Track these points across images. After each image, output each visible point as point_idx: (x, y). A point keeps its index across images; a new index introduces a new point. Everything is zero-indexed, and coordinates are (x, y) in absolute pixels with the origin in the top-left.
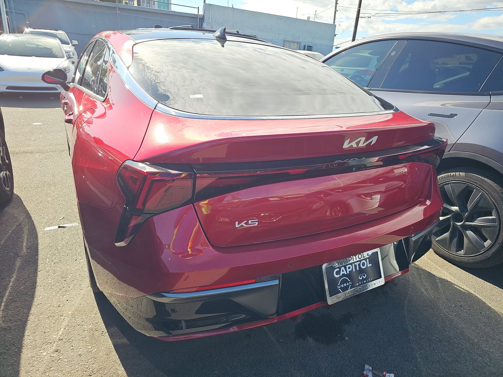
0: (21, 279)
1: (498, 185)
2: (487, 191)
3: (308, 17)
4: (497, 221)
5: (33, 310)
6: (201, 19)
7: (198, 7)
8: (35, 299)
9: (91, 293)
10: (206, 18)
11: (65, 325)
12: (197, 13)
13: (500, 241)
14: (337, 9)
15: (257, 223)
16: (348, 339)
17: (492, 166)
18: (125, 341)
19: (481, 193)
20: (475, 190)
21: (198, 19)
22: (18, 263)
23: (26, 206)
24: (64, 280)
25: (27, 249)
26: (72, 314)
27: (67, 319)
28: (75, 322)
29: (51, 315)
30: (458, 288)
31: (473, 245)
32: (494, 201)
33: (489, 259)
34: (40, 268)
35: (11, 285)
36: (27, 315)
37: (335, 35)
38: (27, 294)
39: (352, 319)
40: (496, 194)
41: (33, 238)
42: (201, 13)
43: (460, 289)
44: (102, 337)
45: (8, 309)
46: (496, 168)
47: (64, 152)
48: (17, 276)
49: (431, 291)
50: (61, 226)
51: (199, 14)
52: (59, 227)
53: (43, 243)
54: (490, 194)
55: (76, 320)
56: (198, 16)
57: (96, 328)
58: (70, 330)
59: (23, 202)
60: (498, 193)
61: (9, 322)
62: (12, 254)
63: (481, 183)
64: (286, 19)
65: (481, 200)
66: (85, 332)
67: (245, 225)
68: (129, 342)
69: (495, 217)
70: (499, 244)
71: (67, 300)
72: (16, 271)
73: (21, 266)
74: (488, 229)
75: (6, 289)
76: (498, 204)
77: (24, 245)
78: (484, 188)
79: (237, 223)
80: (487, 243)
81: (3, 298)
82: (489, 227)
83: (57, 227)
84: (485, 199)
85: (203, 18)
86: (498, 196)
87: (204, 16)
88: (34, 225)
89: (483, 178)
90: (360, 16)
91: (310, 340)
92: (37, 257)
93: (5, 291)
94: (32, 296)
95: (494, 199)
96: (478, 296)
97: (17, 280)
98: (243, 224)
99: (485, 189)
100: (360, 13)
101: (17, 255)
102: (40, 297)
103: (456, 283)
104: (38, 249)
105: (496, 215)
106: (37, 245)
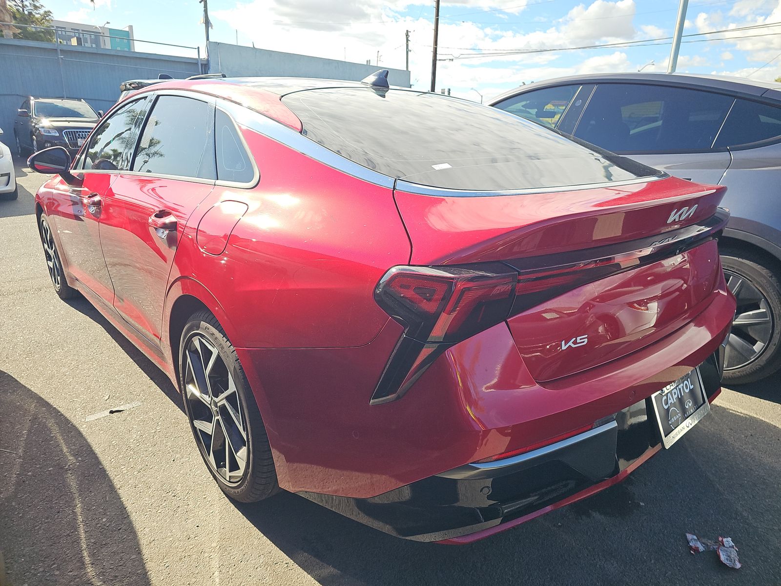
0: (95, 507)
1: (763, 267)
2: (750, 276)
3: (367, 61)
4: (769, 314)
5: (146, 552)
6: (203, 67)
7: (198, 47)
8: (140, 535)
9: (232, 508)
10: (212, 64)
11: (218, 566)
12: (197, 57)
13: (776, 340)
14: (409, 48)
15: (586, 340)
16: (643, 504)
17: (753, 242)
18: (330, 570)
19: (741, 280)
20: (731, 277)
21: (200, 65)
22: (72, 482)
23: (29, 387)
24: (173, 495)
25: (74, 455)
26: (220, 547)
27: (216, 556)
28: (232, 558)
29: (183, 554)
30: (735, 412)
31: (739, 352)
32: (760, 289)
33: (762, 368)
34: (117, 483)
35: (81, 520)
36: (140, 562)
37: (411, 85)
38: (120, 529)
39: (633, 476)
40: (762, 279)
41: (75, 437)
42: (204, 55)
43: (737, 413)
44: (291, 571)
45: (98, 559)
46: (758, 245)
47: (43, 291)
48: (82, 503)
49: (707, 422)
50: (114, 410)
51: (201, 58)
52: (112, 412)
53: (98, 443)
54: (754, 279)
55: (231, 554)
56: (200, 61)
57: (272, 559)
58: (230, 572)
59: (18, 379)
60: (764, 277)
61: (114, 581)
62: (51, 469)
63: (739, 267)
64: (338, 63)
65: (742, 290)
66: (258, 569)
67: (574, 346)
68: (339, 572)
69: (765, 310)
70: (775, 345)
71: (198, 526)
72: (77, 495)
73: (80, 485)
74: (758, 327)
75: (75, 528)
76: (767, 293)
77: (65, 450)
78: (744, 273)
79: (563, 343)
80: (758, 347)
81: (79, 543)
82: (759, 324)
83: (107, 413)
84: (749, 288)
85: (207, 64)
86: (765, 282)
87: (208, 60)
88: (62, 415)
89: (740, 260)
90: (438, 58)
91: (596, 515)
92: (100, 467)
93: (76, 530)
94: (131, 531)
95: (761, 286)
96: (763, 419)
97: (87, 509)
98: (570, 343)
99: (747, 274)
100: (436, 54)
101: (61, 469)
102: (147, 530)
103: (728, 407)
104: (94, 454)
105: (765, 307)
106: (89, 446)
